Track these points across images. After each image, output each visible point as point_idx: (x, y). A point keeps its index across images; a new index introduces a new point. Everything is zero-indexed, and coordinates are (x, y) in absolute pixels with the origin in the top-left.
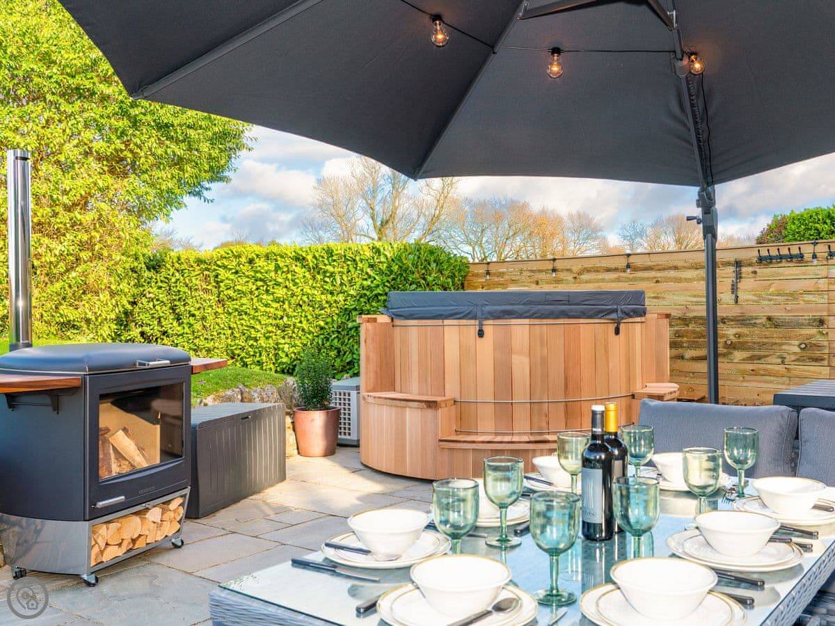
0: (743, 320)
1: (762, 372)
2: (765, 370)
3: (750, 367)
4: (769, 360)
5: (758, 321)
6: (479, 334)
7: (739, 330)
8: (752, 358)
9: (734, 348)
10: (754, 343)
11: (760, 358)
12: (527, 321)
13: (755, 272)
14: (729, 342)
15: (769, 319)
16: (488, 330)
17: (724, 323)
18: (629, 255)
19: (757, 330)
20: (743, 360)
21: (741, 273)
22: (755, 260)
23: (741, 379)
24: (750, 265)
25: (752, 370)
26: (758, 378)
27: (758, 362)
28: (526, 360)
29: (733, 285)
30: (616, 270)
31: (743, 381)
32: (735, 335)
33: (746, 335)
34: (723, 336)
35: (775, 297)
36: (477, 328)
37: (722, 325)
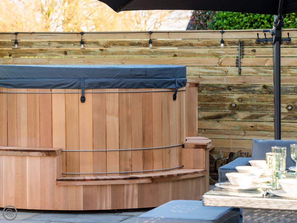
0: (244, 88)
1: (259, 128)
2: (262, 126)
3: (251, 124)
4: (265, 118)
5: (256, 89)
6: (81, 100)
7: (240, 95)
8: (251, 118)
9: (238, 109)
10: (253, 105)
11: (257, 117)
12: (117, 90)
13: (254, 51)
14: (234, 105)
15: (265, 87)
16: (89, 97)
17: (230, 90)
18: (151, 33)
19: (255, 96)
20: (245, 118)
21: (243, 51)
22: (254, 41)
23: (243, 133)
24: (251, 45)
25: (252, 127)
26: (256, 132)
27: (256, 120)
28: (116, 119)
29: (237, 60)
30: (139, 44)
31: (244, 135)
32: (238, 100)
33: (247, 100)
34: (229, 100)
35: (269, 70)
36: (80, 96)
37: (228, 92)
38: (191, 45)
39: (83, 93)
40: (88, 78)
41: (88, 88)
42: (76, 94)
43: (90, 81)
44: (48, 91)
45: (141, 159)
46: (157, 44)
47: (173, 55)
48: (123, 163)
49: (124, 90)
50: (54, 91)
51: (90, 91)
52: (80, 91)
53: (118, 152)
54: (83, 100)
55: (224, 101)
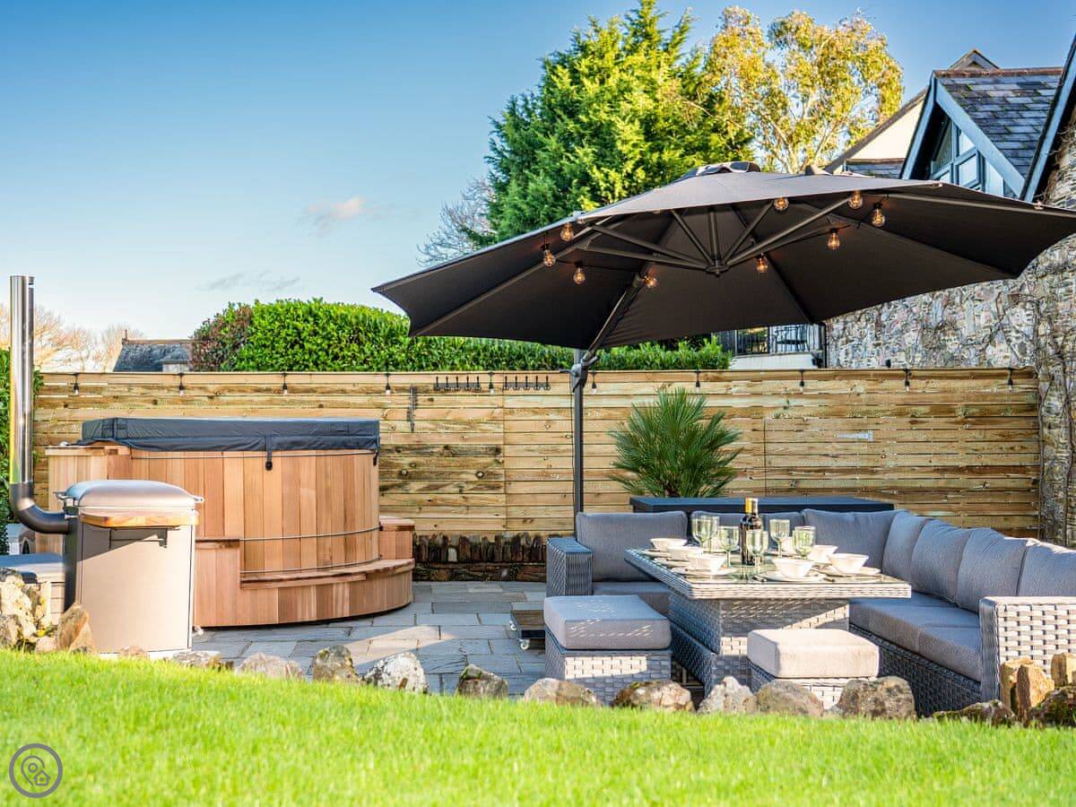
0: (419, 449)
1: (439, 502)
2: (443, 500)
3: (428, 497)
4: (447, 489)
5: (434, 450)
6: (267, 467)
7: (414, 459)
8: (429, 488)
9: (410, 478)
10: (431, 472)
11: (437, 488)
12: (313, 452)
13: (432, 400)
14: (404, 472)
15: (446, 447)
16: (276, 462)
17: (399, 452)
19: (434, 459)
20: (420, 490)
21: (416, 401)
22: (431, 387)
23: (417, 510)
24: (427, 391)
25: (429, 501)
26: (435, 508)
27: (436, 492)
28: (313, 493)
29: (408, 412)
31: (419, 513)
32: (410, 465)
33: (422, 464)
34: (398, 465)
35: (452, 426)
36: (265, 460)
37: (396, 454)
38: (343, 391)
39: (269, 457)
40: (277, 435)
41: (277, 450)
42: (258, 459)
43: (278, 439)
44: (218, 454)
45: (343, 547)
46: (294, 391)
47: (318, 404)
48: (321, 553)
49: (322, 453)
50: (227, 454)
51: (279, 453)
52: (265, 454)
53: (315, 539)
54: (269, 466)
55: (392, 467)
